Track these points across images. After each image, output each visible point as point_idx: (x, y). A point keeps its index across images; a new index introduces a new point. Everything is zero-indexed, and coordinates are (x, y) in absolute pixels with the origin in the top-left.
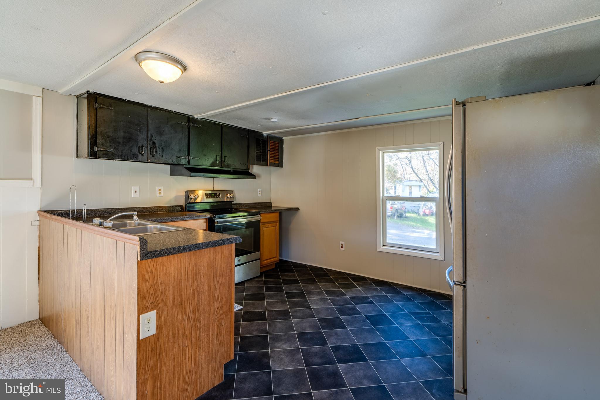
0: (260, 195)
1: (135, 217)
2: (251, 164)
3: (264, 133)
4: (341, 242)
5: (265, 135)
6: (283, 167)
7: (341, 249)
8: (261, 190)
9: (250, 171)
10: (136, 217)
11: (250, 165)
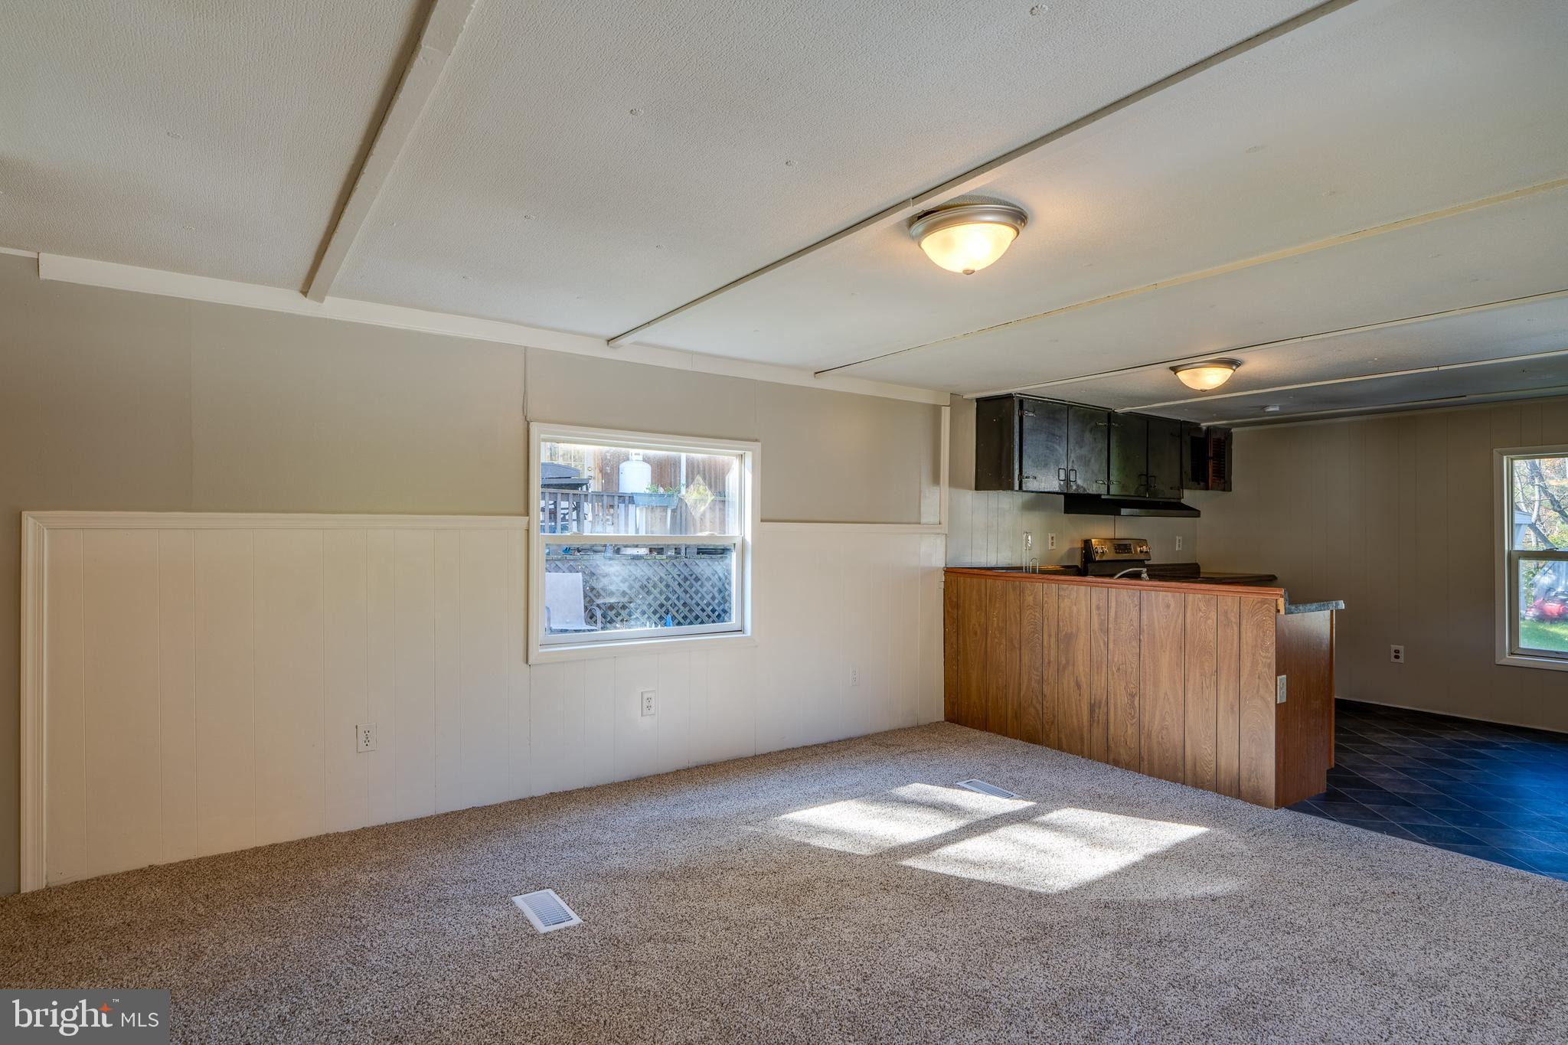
0: (1180, 549)
1: (1144, 575)
2: (1186, 488)
3: (1202, 424)
4: (1394, 647)
5: (1204, 428)
6: (1231, 490)
7: (1393, 659)
8: (1180, 538)
9: (1182, 501)
10: (1146, 575)
11: (1184, 491)
